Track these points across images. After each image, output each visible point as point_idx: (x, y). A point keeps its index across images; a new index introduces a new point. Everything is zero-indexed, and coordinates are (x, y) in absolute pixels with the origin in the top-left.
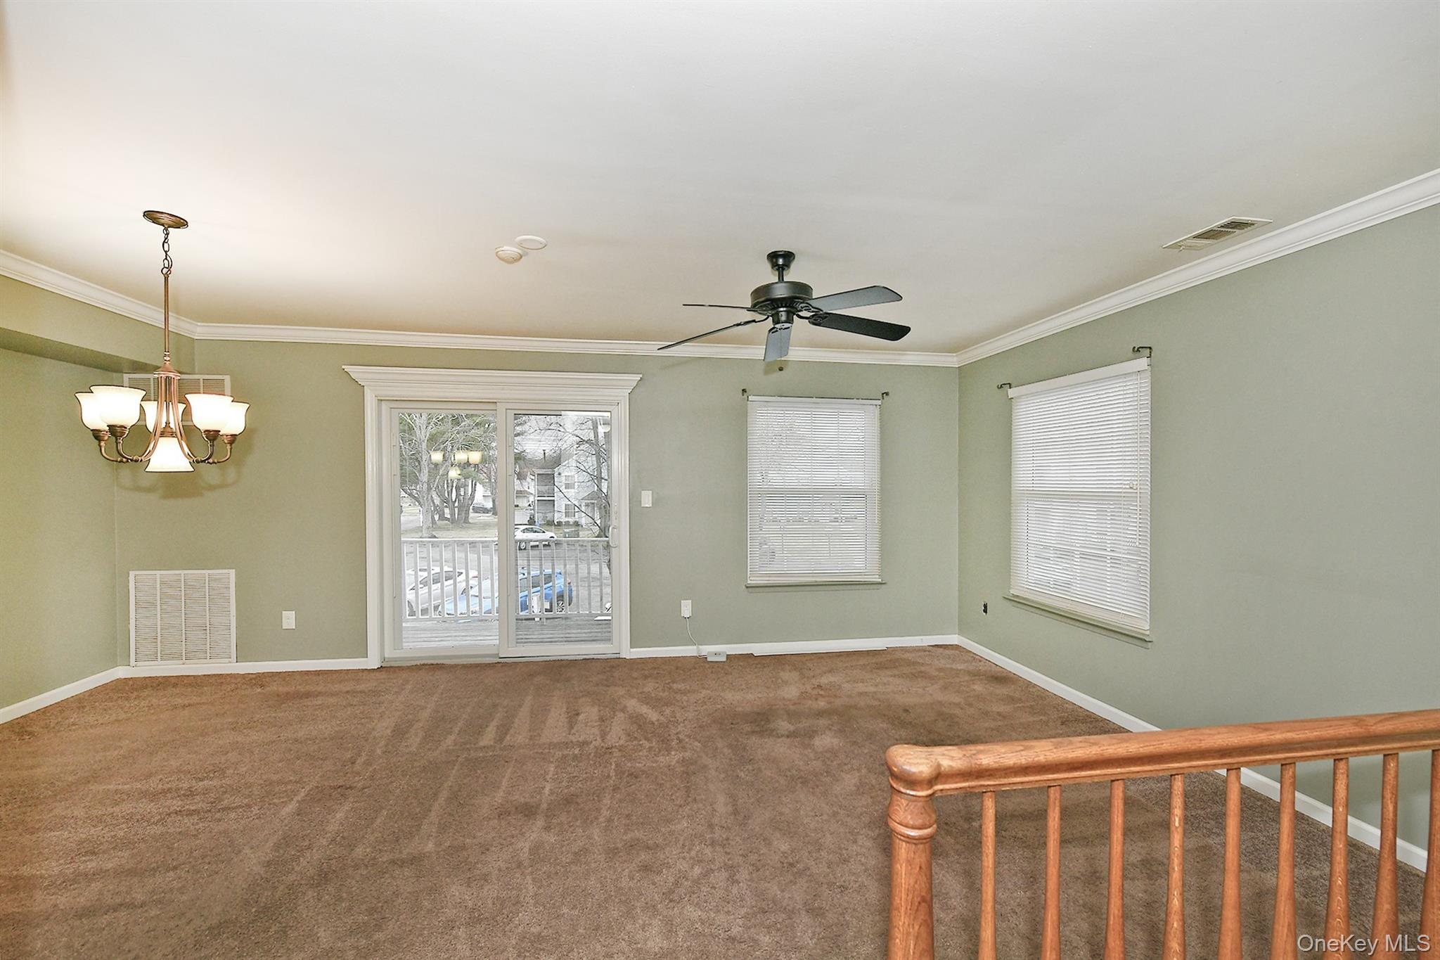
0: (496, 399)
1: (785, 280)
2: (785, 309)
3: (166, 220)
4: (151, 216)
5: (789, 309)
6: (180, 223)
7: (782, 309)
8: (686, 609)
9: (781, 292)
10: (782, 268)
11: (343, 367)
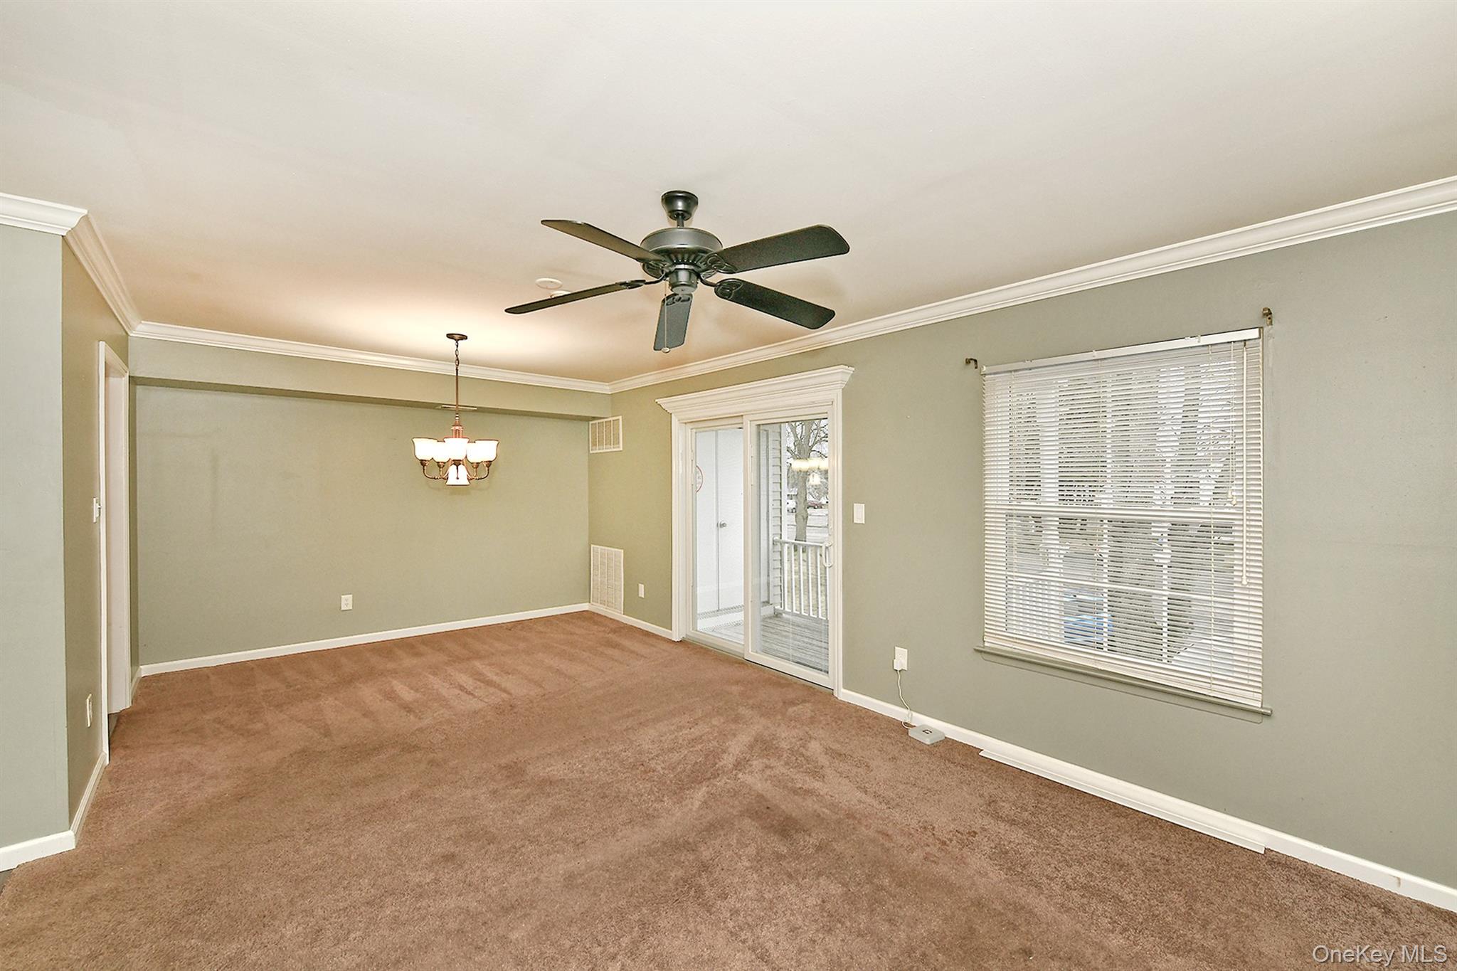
0: (740, 412)
1: (685, 226)
2: (686, 267)
3: (457, 337)
4: (450, 336)
5: (692, 267)
6: (464, 337)
7: (682, 266)
8: (901, 659)
9: (681, 242)
10: (682, 215)
11: (656, 401)
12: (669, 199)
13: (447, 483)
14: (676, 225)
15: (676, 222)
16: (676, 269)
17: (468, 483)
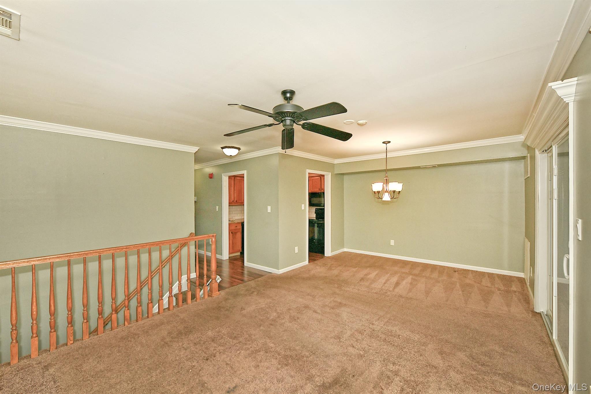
1: (291, 103)
3: (386, 142)
10: (289, 99)
12: (284, 93)
13: (382, 200)
14: (287, 102)
15: (287, 101)
16: (285, 119)
17: (390, 200)
